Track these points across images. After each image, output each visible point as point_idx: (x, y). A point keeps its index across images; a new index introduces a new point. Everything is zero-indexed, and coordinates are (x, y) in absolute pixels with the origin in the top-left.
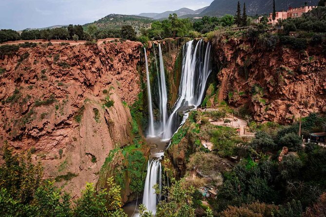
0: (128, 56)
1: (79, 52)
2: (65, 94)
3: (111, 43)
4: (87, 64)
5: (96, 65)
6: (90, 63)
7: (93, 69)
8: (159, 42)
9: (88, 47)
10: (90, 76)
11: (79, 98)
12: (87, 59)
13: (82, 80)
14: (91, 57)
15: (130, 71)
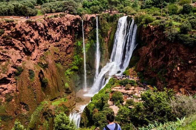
0: (66, 28)
1: (20, 28)
2: (7, 59)
3: (50, 19)
4: (27, 37)
5: (34, 37)
6: (29, 36)
7: (32, 40)
8: (97, 16)
9: (28, 25)
10: (28, 45)
11: (18, 62)
12: (27, 34)
13: (21, 48)
14: (30, 31)
15: (69, 38)
